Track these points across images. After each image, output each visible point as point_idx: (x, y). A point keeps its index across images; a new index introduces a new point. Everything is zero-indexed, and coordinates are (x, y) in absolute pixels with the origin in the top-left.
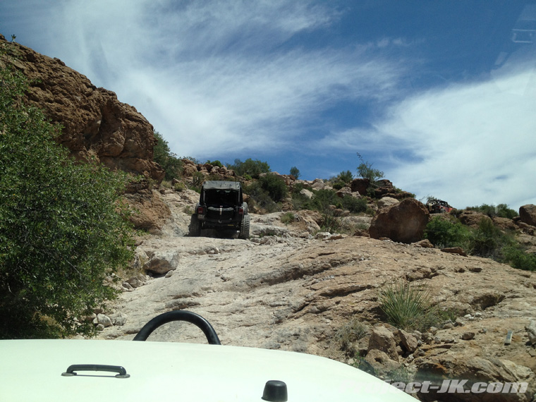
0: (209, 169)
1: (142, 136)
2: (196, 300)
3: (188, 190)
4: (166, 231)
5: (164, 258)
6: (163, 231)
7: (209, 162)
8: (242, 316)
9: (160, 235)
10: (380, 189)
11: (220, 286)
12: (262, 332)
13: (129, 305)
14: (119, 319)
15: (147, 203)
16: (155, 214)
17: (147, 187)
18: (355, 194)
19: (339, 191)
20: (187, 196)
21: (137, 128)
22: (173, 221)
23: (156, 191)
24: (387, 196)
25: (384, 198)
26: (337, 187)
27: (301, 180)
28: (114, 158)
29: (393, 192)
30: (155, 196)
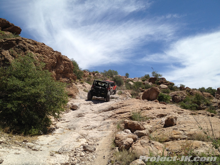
0: (94, 74)
1: (69, 66)
2: (84, 115)
3: (85, 83)
4: (77, 97)
5: (76, 105)
6: (76, 97)
7: (94, 72)
8: (95, 119)
9: (75, 98)
10: (161, 81)
11: (91, 112)
12: (100, 122)
13: (66, 116)
14: (64, 119)
15: (71, 88)
16: (74, 91)
17: (71, 83)
18: (150, 84)
19: (144, 82)
20: (85, 85)
21: (68, 64)
22: (79, 94)
23: (74, 83)
24: (163, 84)
25: (161, 85)
26: (143, 81)
27: (129, 78)
28: (60, 73)
29: (166, 82)
30: (74, 85)
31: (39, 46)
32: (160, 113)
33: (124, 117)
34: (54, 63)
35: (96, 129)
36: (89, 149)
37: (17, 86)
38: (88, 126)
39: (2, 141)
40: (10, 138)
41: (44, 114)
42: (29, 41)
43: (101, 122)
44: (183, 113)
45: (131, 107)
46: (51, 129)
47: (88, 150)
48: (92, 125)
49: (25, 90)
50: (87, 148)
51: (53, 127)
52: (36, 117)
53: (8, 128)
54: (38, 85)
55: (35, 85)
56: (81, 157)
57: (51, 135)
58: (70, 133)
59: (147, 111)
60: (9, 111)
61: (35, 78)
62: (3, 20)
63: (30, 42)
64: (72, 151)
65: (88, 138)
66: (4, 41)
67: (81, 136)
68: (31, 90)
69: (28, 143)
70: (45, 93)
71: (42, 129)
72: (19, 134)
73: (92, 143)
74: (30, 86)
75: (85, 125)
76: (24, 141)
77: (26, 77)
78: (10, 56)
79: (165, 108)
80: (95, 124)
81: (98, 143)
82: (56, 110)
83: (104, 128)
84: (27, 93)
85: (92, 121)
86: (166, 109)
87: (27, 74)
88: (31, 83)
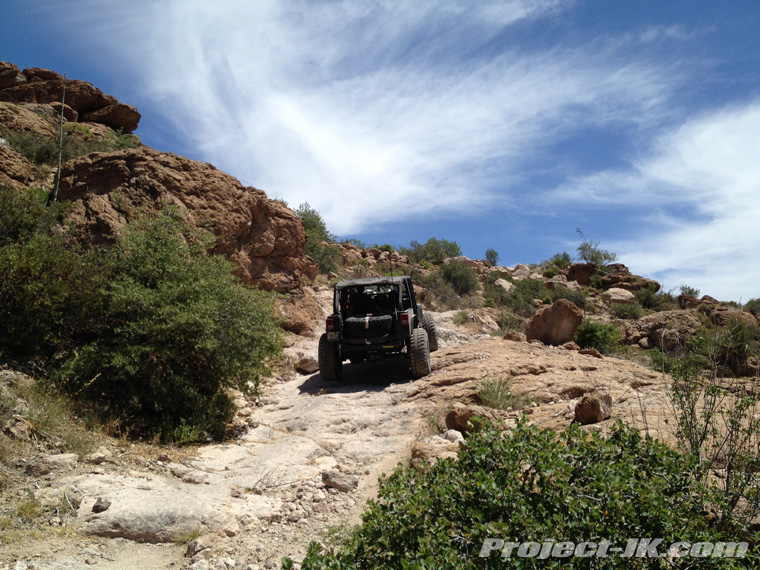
0: (377, 256)
1: (292, 233)
4: (318, 332)
6: (315, 333)
7: (376, 246)
8: (367, 400)
9: (312, 336)
10: (610, 277)
12: (380, 410)
13: (282, 392)
14: (275, 400)
15: (298, 303)
16: (307, 314)
17: (298, 287)
18: (572, 285)
19: (550, 281)
21: (287, 226)
23: (309, 289)
24: (617, 287)
25: (611, 290)
26: (549, 275)
27: (500, 267)
28: (265, 257)
29: (628, 280)
30: (307, 295)
31: (196, 172)
32: (571, 385)
33: (455, 397)
34: (242, 225)
35: (368, 431)
36: (339, 482)
37: (137, 303)
38: (344, 421)
39: (102, 456)
40: (123, 449)
41: (216, 386)
42: (166, 160)
43: (383, 410)
44: (651, 384)
45: (480, 366)
46: (235, 427)
47: (335, 485)
48: (355, 418)
49: (160, 315)
50: (333, 480)
51: (243, 422)
52: (192, 391)
53: (116, 423)
54: (197, 299)
55: (188, 301)
56: (315, 504)
57: (235, 444)
58: (291, 441)
59: (531, 377)
60: (117, 374)
61: (187, 279)
62: (81, 88)
63: (168, 163)
64: (294, 487)
65: (341, 454)
66: (90, 161)
67: (322, 451)
68: (176, 314)
69: (173, 465)
70: (216, 322)
71: (210, 426)
72: (147, 439)
73: (352, 469)
74: (173, 303)
75: (334, 419)
76: (161, 459)
77: (161, 277)
78: (114, 212)
79: (595, 369)
80: (366, 415)
81: (368, 468)
82: (248, 374)
83: (394, 427)
84: (167, 324)
85: (357, 406)
86: (595, 372)
87: (164, 270)
88: (176, 294)
